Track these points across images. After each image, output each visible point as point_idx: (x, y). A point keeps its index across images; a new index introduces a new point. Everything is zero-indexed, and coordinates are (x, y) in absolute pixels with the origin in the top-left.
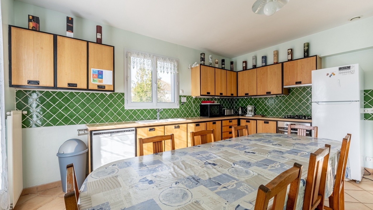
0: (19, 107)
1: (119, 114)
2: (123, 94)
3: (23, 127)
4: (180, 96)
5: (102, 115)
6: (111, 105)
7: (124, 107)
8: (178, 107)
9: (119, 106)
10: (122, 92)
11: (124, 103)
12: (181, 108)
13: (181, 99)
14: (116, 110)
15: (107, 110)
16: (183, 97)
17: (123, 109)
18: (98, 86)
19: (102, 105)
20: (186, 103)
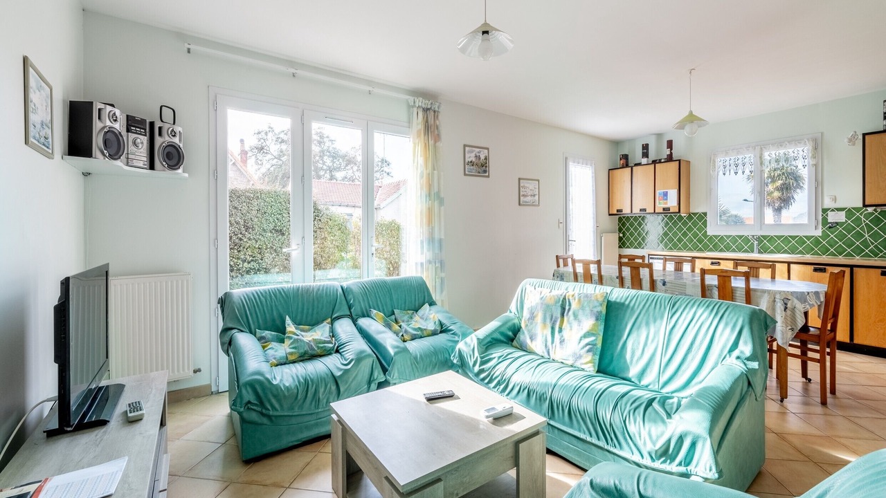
0: (620, 230)
1: (700, 241)
2: (705, 214)
3: (620, 247)
4: (825, 211)
5: (680, 240)
6: (690, 229)
7: (706, 231)
8: (819, 233)
9: (700, 229)
10: (704, 211)
11: (706, 227)
12: (825, 236)
13: (827, 215)
14: (695, 235)
15: (685, 235)
16: (833, 210)
17: (705, 235)
18: (664, 209)
19: (680, 229)
20: (843, 223)
